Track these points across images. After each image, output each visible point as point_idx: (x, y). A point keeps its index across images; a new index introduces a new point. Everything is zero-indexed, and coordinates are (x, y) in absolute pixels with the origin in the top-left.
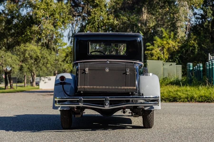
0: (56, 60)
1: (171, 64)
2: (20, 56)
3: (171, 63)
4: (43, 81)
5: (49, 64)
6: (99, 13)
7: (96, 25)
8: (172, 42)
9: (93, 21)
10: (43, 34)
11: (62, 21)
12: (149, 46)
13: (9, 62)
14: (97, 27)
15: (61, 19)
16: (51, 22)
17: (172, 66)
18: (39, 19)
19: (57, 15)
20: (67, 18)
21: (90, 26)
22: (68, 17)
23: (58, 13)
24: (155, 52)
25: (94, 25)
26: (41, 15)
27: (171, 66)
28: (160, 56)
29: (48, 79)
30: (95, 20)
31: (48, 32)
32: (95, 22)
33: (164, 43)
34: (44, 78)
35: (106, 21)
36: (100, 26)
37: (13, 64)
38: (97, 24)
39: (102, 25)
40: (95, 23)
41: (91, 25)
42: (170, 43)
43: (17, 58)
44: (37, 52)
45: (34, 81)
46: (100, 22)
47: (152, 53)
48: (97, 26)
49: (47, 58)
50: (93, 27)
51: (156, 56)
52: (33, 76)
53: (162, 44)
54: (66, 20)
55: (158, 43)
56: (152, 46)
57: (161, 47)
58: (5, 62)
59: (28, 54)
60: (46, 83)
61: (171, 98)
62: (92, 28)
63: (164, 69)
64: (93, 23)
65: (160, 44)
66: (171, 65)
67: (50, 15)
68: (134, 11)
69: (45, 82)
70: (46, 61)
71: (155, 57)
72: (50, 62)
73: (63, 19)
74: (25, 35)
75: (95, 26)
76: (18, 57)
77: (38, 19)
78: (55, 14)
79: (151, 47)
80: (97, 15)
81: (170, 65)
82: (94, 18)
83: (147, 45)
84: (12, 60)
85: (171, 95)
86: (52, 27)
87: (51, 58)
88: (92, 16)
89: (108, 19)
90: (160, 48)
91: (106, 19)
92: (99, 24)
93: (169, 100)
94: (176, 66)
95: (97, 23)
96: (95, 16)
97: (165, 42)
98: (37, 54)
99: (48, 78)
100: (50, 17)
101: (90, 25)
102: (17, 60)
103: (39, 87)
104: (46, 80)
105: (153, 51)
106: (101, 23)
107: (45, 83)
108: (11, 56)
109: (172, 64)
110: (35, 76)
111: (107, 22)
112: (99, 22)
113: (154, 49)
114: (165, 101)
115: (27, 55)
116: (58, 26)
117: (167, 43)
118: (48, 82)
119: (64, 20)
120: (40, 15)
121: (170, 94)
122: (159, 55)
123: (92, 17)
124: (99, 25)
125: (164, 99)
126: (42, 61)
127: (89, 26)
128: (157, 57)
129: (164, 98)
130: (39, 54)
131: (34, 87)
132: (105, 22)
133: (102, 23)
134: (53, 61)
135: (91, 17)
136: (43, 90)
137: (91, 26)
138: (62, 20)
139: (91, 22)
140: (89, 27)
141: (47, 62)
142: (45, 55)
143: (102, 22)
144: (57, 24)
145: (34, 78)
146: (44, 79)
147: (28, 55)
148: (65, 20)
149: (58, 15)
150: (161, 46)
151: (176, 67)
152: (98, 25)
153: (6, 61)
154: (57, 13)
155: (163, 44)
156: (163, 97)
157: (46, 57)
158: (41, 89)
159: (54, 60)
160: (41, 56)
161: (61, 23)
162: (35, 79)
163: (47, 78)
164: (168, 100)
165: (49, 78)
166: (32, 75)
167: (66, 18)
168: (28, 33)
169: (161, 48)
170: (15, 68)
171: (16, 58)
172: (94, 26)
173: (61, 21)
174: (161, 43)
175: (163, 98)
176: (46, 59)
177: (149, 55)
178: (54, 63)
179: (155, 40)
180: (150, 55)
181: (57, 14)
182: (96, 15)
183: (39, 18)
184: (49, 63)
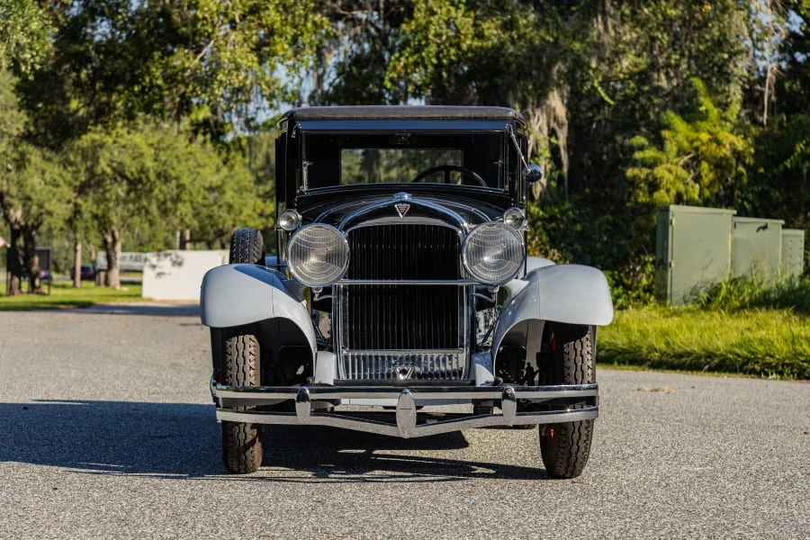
0: (211, 189)
1: (763, 225)
2: (74, 169)
3: (762, 221)
4: (154, 267)
5: (185, 201)
6: (444, 10)
7: (431, 55)
8: (732, 138)
9: (420, 41)
10: (219, 87)
11: (289, 37)
12: (641, 148)
13: (33, 190)
14: (434, 65)
15: (288, 30)
16: (250, 38)
17: (767, 231)
18: (203, 25)
19: (273, 13)
20: (309, 25)
21: (407, 58)
22: (315, 23)
23: (277, 6)
24: (666, 174)
25: (424, 54)
26: (215, 9)
27: (761, 231)
28: (687, 191)
29: (171, 260)
30: (426, 38)
31: (237, 76)
32: (426, 45)
33: (701, 141)
34: (159, 255)
35: (468, 42)
36: (445, 61)
37: (50, 200)
38: (434, 53)
39: (453, 58)
40: (426, 49)
41: (412, 54)
42: (724, 142)
43: (64, 173)
44: (142, 155)
45: (114, 266)
46: (447, 44)
47: (655, 179)
48: (434, 61)
49: (177, 178)
50: (416, 64)
51: (668, 191)
52: (109, 246)
53: (692, 142)
54: (305, 33)
55: (680, 137)
56: (654, 148)
57: (687, 154)
58: (19, 191)
59: (108, 161)
60: (163, 277)
61: (805, 364)
62: (413, 67)
63: (734, 242)
64: (418, 49)
65: (686, 144)
66: (765, 227)
67: (247, 10)
68: (573, 8)
69: (158, 270)
70: (176, 191)
71: (666, 195)
72: (191, 194)
73: (295, 31)
74: (144, 87)
75: (426, 60)
76: (69, 172)
77: (199, 25)
78: (263, 7)
79: (651, 153)
80: (437, 17)
81: (758, 230)
82: (426, 28)
83: (635, 145)
84: (46, 183)
85: (805, 350)
86: (253, 61)
87: (195, 180)
88: (417, 20)
89: (480, 35)
90: (686, 158)
91: (470, 36)
92: (441, 51)
93: (795, 370)
94: (782, 232)
95: (433, 48)
96: (430, 22)
97: (705, 137)
98: (143, 164)
99: (173, 256)
100: (243, 17)
101: (407, 55)
102: (65, 181)
103: (141, 290)
104: (165, 264)
105: (660, 171)
106: (448, 51)
107: (159, 274)
108: (39, 166)
109: (769, 226)
110: (118, 247)
111: (473, 47)
112: (442, 47)
113: (661, 163)
114: (781, 373)
115: (103, 165)
116: (277, 55)
117: (710, 140)
118: (170, 274)
119: (299, 33)
120: (209, 10)
121: (799, 349)
122: (682, 188)
123: (418, 25)
124: (441, 55)
125: (776, 367)
126: (160, 190)
127: (403, 59)
128: (673, 192)
129: (771, 360)
130: (149, 164)
131: (114, 288)
132: (464, 47)
133: (453, 51)
134: (202, 190)
135: (413, 23)
136: (155, 301)
137: (411, 60)
138: (292, 33)
139: (412, 44)
140: (402, 64)
141: (178, 195)
142: (174, 169)
143: (451, 45)
144: (273, 48)
145: (113, 254)
146: (158, 260)
147: (109, 166)
148: (302, 34)
149: (278, 14)
150: (689, 150)
151: (784, 236)
152: (437, 57)
153: (25, 183)
154: (273, 6)
155: (696, 144)
156: (768, 358)
157: (173, 173)
158: (150, 300)
159: (205, 189)
160: (155, 171)
161: (286, 46)
162: (116, 259)
163: (169, 258)
164: (791, 370)
165: (177, 257)
166: (105, 242)
167: (305, 25)
168: (157, 79)
169: (690, 159)
170: (55, 215)
171: (60, 175)
172: (423, 58)
173: (286, 38)
174: (690, 139)
175: (771, 363)
176: (174, 182)
177: (642, 185)
178: (205, 198)
179: (668, 127)
180: (645, 184)
181: (271, 7)
182: (432, 19)
183: (205, 22)
184: (185, 197)
